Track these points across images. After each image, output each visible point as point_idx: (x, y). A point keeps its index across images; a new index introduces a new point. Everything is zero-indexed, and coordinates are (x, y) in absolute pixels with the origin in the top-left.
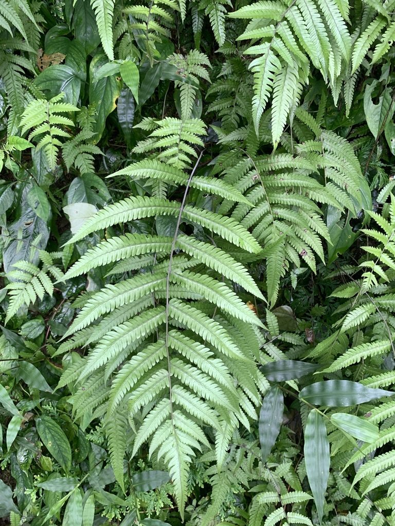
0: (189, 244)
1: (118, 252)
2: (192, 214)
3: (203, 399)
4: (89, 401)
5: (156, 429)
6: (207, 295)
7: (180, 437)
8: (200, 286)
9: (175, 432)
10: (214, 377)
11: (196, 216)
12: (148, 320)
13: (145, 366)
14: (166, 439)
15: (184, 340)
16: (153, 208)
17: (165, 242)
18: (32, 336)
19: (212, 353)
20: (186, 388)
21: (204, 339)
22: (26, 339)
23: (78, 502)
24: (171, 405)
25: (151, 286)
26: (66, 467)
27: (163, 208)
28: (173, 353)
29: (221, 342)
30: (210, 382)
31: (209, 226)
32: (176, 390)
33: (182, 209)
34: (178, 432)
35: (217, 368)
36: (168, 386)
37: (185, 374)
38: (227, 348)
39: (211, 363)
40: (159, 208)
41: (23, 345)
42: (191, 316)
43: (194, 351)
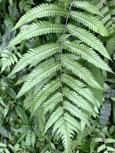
0: (73, 29)
1: (36, 32)
2: (74, 16)
3: (80, 108)
4: (30, 103)
5: (56, 121)
6: (83, 55)
7: (67, 125)
8: (79, 50)
9: (65, 123)
10: (85, 97)
11: (76, 16)
12: (52, 67)
13: (50, 91)
14: (61, 126)
15: (70, 79)
16: (54, 11)
17: (60, 27)
18: (12, 78)
19: (85, 86)
20: (71, 102)
21: (80, 78)
22: (10, 79)
23: (29, 137)
24: (63, 110)
25: (53, 50)
26: (26, 123)
27: (59, 11)
28: (64, 85)
29: (89, 80)
30: (83, 100)
31: (83, 21)
32: (66, 103)
33: (69, 13)
34: (67, 123)
35: (87, 93)
36: (62, 101)
37: (71, 96)
38: (92, 83)
39: (84, 91)
40: (57, 11)
41: (9, 81)
42: (74, 66)
43: (75, 84)
